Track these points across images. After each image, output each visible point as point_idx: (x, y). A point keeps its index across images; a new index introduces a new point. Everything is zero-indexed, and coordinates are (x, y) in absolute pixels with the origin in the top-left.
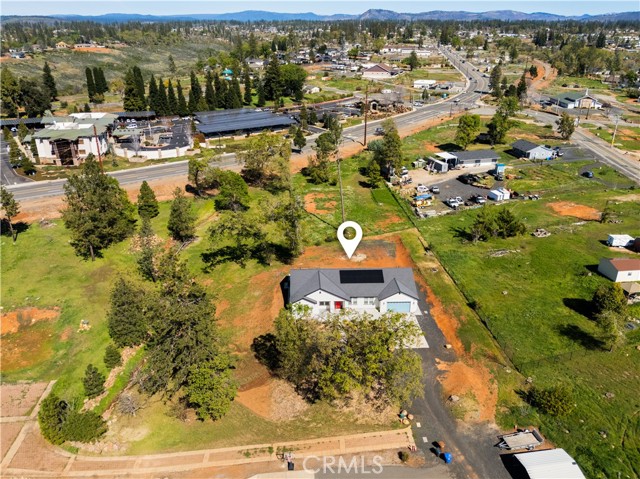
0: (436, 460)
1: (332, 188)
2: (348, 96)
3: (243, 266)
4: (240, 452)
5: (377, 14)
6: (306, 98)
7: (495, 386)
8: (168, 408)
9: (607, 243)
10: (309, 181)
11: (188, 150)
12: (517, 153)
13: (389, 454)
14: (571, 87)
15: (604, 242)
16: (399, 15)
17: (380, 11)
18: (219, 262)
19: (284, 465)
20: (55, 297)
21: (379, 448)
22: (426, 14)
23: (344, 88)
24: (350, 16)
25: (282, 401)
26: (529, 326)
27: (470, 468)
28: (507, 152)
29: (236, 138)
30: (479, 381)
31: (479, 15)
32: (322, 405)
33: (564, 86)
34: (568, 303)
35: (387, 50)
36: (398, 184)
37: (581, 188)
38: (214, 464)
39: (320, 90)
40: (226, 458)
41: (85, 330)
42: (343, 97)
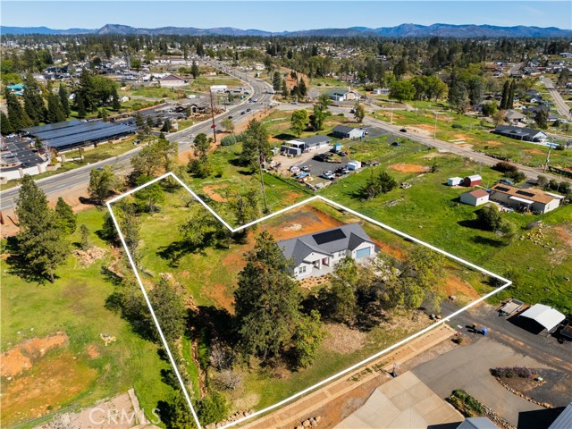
0: (477, 336)
1: (219, 180)
2: (161, 102)
3: (205, 255)
4: (348, 380)
5: (114, 28)
6: (123, 107)
7: (467, 283)
8: (255, 375)
9: (448, 184)
10: (194, 177)
11: (49, 165)
12: (338, 135)
13: (447, 343)
14: (324, 86)
15: (446, 184)
16: (136, 29)
17: (117, 26)
18: (179, 256)
19: (388, 376)
20: (49, 323)
21: (437, 342)
22: (161, 29)
23: (150, 96)
24: (87, 30)
25: (342, 338)
26: (454, 243)
27: (498, 333)
28: (330, 135)
29: (86, 149)
30: (456, 284)
31: (207, 31)
32: (376, 330)
33: (319, 85)
34: (462, 224)
35: (157, 61)
36: (272, 169)
37: (399, 154)
38: (336, 395)
39: (130, 99)
40: (342, 388)
41: (112, 342)
42: (156, 103)
